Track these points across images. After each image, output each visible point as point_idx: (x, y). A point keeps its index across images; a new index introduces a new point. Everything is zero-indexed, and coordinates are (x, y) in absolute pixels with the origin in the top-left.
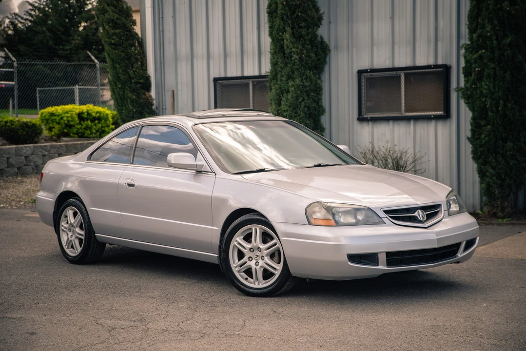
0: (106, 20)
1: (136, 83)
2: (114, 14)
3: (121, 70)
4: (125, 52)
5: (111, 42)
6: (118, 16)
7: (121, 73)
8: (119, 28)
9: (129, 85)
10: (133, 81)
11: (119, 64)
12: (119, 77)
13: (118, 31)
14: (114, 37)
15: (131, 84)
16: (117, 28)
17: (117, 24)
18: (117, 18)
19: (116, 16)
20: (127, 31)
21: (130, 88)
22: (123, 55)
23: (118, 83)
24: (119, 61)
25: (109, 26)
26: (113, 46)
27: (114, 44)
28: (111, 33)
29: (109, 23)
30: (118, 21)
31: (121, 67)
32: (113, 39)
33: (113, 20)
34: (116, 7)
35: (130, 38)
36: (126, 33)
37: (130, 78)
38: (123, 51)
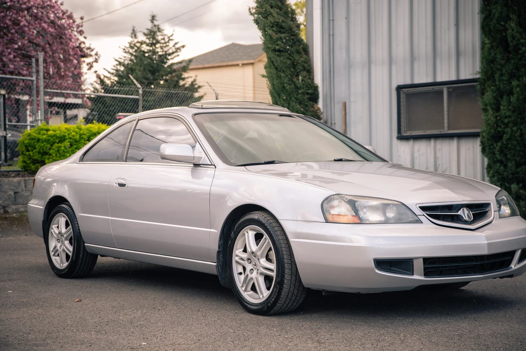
0: (269, 23)
1: (303, 93)
2: (279, 16)
3: (287, 79)
4: (291, 60)
5: (275, 48)
6: (284, 19)
7: (286, 83)
8: (284, 33)
9: (296, 96)
10: (300, 92)
11: (284, 72)
12: (284, 87)
13: (283, 35)
14: (279, 42)
15: (297, 95)
16: (282, 33)
17: (282, 27)
18: (283, 21)
19: (282, 18)
20: (293, 35)
21: (296, 99)
22: (289, 63)
23: (283, 95)
24: (285, 69)
25: (273, 30)
26: (277, 53)
27: (279, 51)
28: (274, 38)
29: (273, 27)
30: (283, 24)
31: (287, 75)
32: (278, 45)
33: (278, 23)
34: (281, 10)
35: (296, 43)
36: (292, 37)
37: (297, 88)
38: (288, 59)
